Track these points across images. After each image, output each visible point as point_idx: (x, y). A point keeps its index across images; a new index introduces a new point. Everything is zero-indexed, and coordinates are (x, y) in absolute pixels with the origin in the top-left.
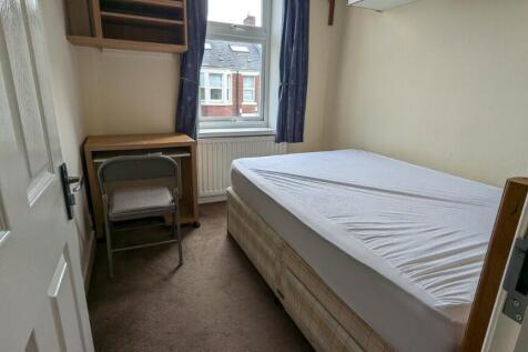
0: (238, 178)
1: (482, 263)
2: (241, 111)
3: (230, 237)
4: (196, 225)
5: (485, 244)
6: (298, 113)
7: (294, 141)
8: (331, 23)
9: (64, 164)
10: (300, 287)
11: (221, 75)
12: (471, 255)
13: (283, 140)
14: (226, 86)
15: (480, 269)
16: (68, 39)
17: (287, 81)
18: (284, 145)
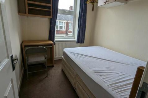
0: (65, 54)
1: (132, 85)
2: (68, 32)
3: (62, 70)
4: (53, 66)
5: (133, 78)
6: (83, 35)
7: (82, 43)
8: (93, 10)
9: (12, 55)
10: (81, 88)
11: (63, 22)
12: (129, 82)
13: (79, 43)
14: (64, 25)
15: (131, 87)
16: (18, 14)
17: (80, 26)
18: (79, 44)
